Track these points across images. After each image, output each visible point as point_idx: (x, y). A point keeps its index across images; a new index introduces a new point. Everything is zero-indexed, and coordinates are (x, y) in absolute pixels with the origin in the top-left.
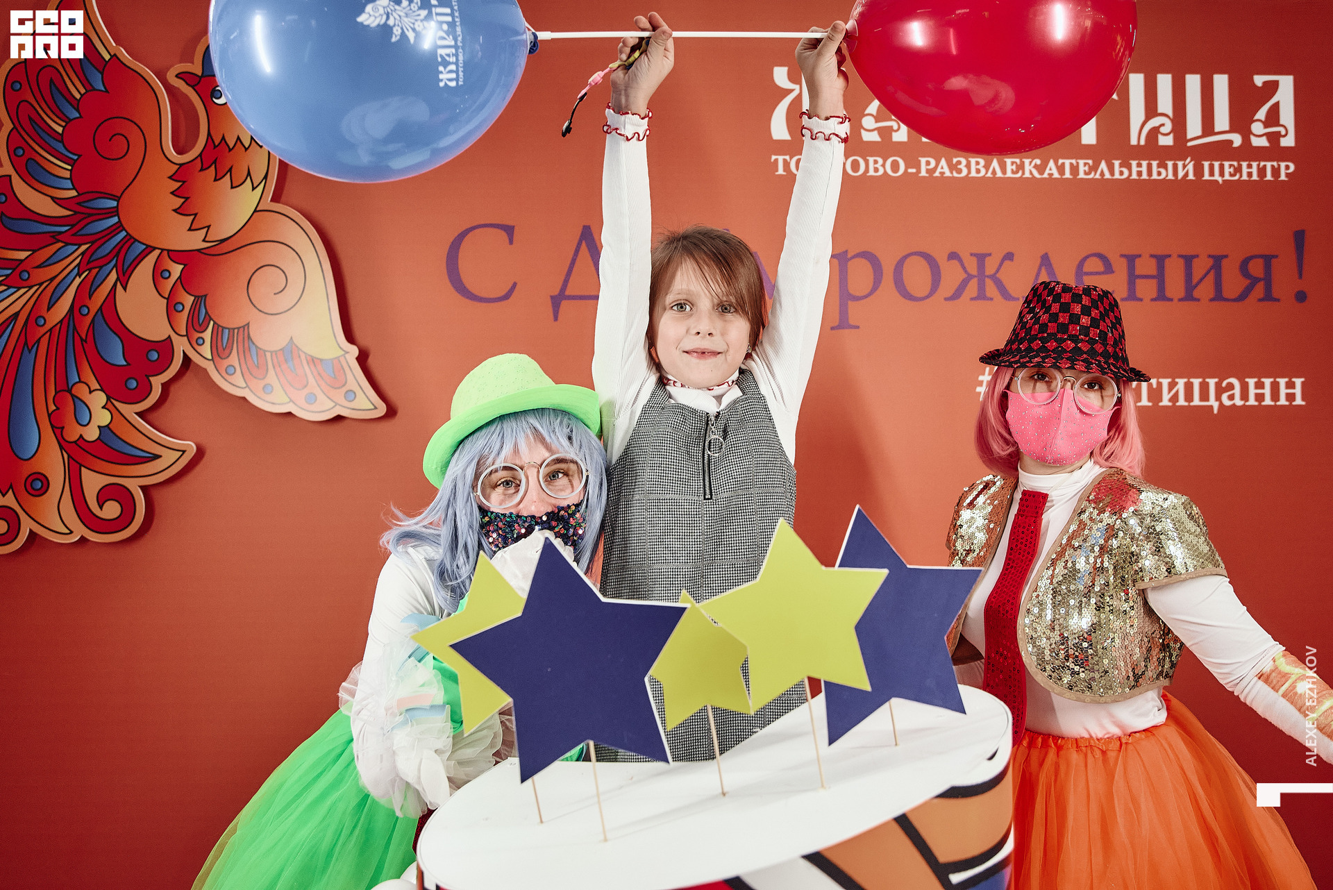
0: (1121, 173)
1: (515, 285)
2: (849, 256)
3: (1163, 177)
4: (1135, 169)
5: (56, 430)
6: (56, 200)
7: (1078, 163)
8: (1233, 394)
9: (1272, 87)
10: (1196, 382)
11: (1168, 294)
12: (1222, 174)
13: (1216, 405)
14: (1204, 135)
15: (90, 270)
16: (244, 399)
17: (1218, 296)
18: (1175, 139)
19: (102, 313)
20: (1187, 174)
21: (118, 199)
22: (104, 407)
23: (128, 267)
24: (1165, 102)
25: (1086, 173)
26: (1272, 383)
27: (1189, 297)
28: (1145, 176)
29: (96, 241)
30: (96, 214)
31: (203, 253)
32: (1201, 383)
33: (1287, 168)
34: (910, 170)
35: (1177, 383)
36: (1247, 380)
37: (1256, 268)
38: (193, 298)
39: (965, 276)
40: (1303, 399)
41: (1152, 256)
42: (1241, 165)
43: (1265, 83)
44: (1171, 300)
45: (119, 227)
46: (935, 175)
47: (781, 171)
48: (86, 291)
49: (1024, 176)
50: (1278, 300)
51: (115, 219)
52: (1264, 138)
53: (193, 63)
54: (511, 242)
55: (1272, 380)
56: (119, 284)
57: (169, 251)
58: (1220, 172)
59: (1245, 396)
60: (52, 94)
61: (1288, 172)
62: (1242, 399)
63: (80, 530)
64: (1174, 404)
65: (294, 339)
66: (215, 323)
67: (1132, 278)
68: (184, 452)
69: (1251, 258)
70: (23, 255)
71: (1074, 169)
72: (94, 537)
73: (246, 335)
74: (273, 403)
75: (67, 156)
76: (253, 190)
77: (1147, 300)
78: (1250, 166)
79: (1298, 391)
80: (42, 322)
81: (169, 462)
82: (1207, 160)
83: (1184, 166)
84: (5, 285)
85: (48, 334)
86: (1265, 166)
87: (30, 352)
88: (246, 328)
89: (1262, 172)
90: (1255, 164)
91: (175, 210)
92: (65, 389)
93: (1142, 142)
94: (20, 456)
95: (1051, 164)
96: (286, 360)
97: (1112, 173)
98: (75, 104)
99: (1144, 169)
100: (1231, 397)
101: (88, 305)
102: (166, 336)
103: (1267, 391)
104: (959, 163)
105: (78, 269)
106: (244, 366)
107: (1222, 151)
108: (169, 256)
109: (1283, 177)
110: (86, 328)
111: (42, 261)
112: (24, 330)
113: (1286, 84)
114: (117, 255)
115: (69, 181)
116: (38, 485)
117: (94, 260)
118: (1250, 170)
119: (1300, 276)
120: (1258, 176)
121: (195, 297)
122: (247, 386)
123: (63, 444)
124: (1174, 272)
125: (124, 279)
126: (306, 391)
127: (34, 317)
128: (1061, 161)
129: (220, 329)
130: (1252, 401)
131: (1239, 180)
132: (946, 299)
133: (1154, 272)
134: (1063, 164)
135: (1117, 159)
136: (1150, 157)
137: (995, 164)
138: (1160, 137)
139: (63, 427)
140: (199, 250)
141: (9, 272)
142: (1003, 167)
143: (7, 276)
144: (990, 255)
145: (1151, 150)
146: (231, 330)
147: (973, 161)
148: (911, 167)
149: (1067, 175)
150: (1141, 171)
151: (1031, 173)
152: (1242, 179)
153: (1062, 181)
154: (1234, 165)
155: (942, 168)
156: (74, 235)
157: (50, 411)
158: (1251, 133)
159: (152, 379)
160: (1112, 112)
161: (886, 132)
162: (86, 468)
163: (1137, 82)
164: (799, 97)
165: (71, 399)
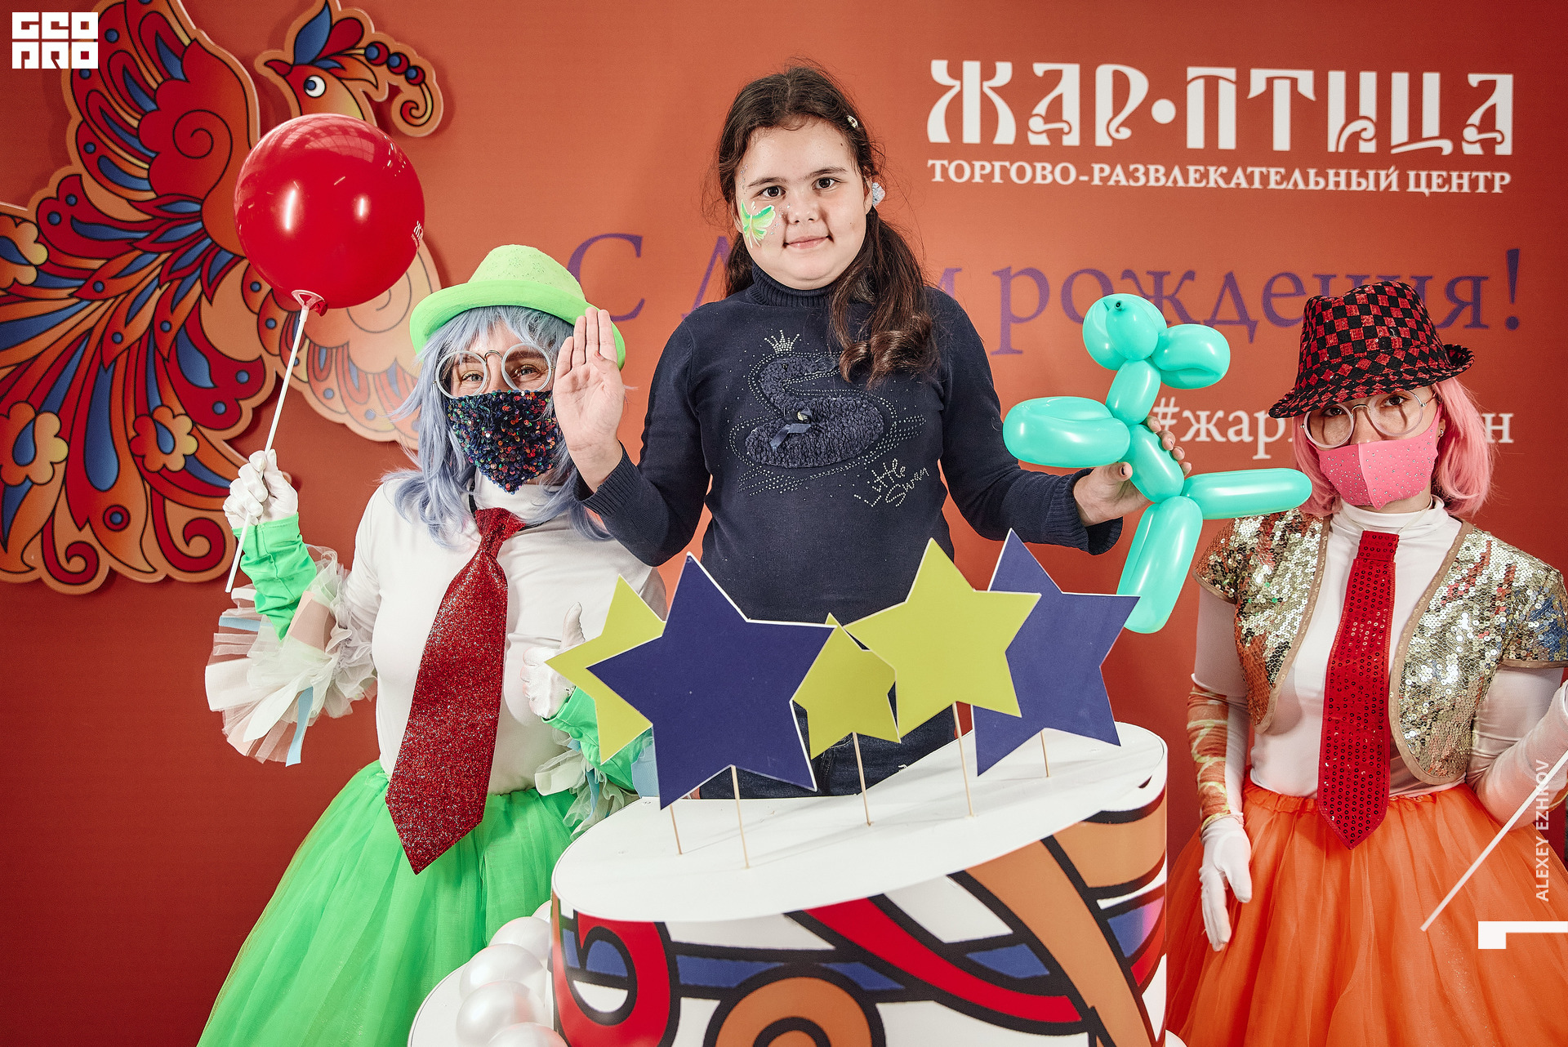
0: (1317, 183)
1: (642, 302)
2: (1013, 272)
3: (1363, 188)
4: (1332, 179)
6: (132, 203)
7: (1268, 172)
9: (1488, 88)
12: (1429, 185)
14: (1411, 141)
15: (171, 282)
16: (344, 425)
18: (1378, 146)
19: (186, 330)
20: (1389, 185)
21: (201, 202)
22: (189, 434)
23: (214, 278)
24: (1368, 104)
25: (1277, 183)
28: (1343, 187)
29: (178, 249)
30: (178, 219)
33: (1502, 180)
34: (1084, 178)
37: (1464, 291)
38: (285, 314)
40: (1511, 436)
41: (1347, 276)
42: (1451, 175)
43: (1481, 83)
45: (203, 234)
46: (1110, 184)
47: (938, 178)
48: (167, 305)
49: (1208, 186)
50: (1486, 327)
51: (199, 225)
53: (283, 49)
54: (639, 255)
56: (204, 298)
58: (1427, 183)
60: (126, 85)
61: (1503, 183)
63: (165, 569)
65: (399, 360)
66: (311, 342)
69: (1459, 279)
70: (96, 264)
71: (1265, 179)
72: (179, 576)
73: (346, 355)
74: (376, 431)
75: (144, 154)
78: (1460, 177)
79: (1505, 428)
80: (118, 338)
82: (1412, 169)
83: (1388, 176)
84: (77, 297)
85: (127, 352)
86: (1477, 177)
87: (106, 371)
88: (345, 347)
89: (1474, 183)
90: (1466, 175)
92: (145, 413)
93: (1341, 149)
94: (96, 486)
95: (1239, 172)
96: (390, 384)
97: (1306, 183)
98: (152, 95)
99: (1342, 179)
101: (171, 320)
102: (256, 356)
104: (1136, 170)
105: (159, 283)
106: (343, 389)
107: (1430, 159)
110: (168, 347)
111: (117, 272)
112: (99, 348)
113: (1505, 84)
114: (202, 265)
115: (146, 182)
116: (117, 518)
117: (175, 271)
118: (1460, 181)
119: (1513, 301)
120: (1470, 187)
121: (289, 312)
122: (348, 412)
123: (145, 474)
125: (209, 292)
127: (110, 334)
128: (1249, 170)
129: (317, 348)
131: (1447, 192)
134: (1252, 172)
135: (1313, 168)
136: (1350, 167)
137: (1176, 172)
138: (1361, 143)
139: (144, 457)
141: (81, 283)
142: (1185, 175)
143: (80, 287)
144: (1168, 273)
145: (1351, 157)
146: (329, 350)
147: (1152, 168)
148: (1083, 175)
149: (1257, 185)
150: (1339, 182)
151: (1216, 182)
152: (1451, 191)
153: (1250, 192)
154: (1442, 176)
155: (1118, 176)
156: (154, 241)
157: (130, 438)
158: (1463, 139)
159: (242, 403)
160: (1308, 115)
161: (1055, 136)
162: (170, 499)
163: (1337, 80)
164: (960, 95)
165: (152, 426)
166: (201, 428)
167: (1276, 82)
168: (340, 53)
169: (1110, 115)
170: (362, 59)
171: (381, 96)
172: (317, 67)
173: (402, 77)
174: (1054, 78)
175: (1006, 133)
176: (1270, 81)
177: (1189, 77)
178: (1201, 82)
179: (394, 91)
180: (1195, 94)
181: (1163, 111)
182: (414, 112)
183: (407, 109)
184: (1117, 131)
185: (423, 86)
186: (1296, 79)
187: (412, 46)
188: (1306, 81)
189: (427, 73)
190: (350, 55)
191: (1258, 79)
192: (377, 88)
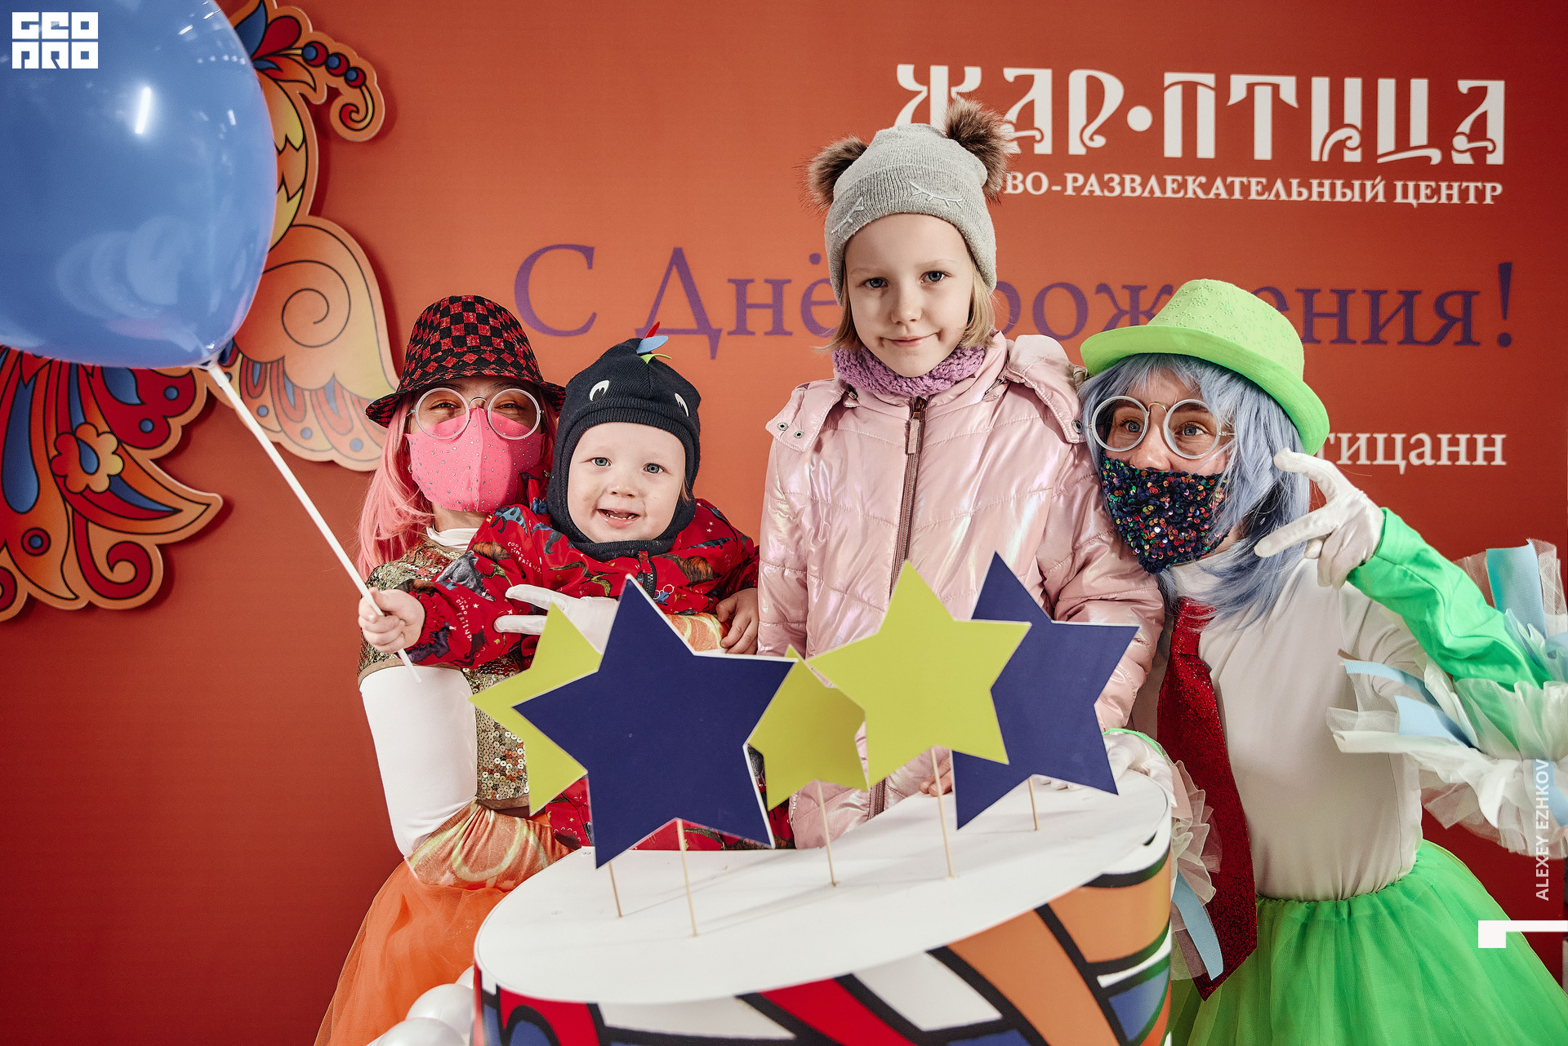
0: (1300, 194)
1: (594, 315)
3: (1348, 198)
4: (1315, 189)
5: (58, 479)
7: (1249, 182)
8: (1423, 452)
9: (1479, 94)
10: (1381, 438)
11: (1351, 335)
12: (1417, 196)
13: (1402, 465)
14: (1396, 151)
16: (279, 445)
17: (1409, 339)
18: (1364, 155)
20: (1376, 196)
22: (114, 453)
24: (1353, 111)
25: (1258, 194)
26: (1468, 440)
27: (1375, 338)
28: (1327, 198)
32: (1386, 439)
33: (1493, 190)
34: (1055, 188)
35: (1358, 439)
36: (1439, 436)
37: (1454, 306)
39: (1115, 311)
40: (1504, 459)
41: (1333, 291)
42: (1440, 185)
43: (1471, 89)
44: (1354, 342)
46: (1083, 194)
49: (1186, 196)
50: (1478, 344)
52: (1468, 155)
54: (590, 266)
55: (1468, 436)
58: (1415, 194)
59: (1436, 454)
61: (1494, 194)
62: (1433, 457)
63: (87, 595)
64: (1355, 463)
65: (336, 375)
66: (244, 356)
67: (1310, 316)
68: (208, 505)
69: (1449, 294)
71: (1245, 189)
72: (104, 603)
73: (281, 370)
74: (312, 450)
76: (288, 201)
77: (1326, 342)
78: (1450, 187)
79: (1498, 449)
81: (190, 518)
82: (1400, 180)
83: (1374, 187)
85: (48, 366)
86: (1468, 187)
87: (26, 386)
88: (281, 362)
89: (1464, 194)
90: (1456, 185)
92: (68, 432)
93: (1325, 158)
94: (15, 507)
95: (1219, 182)
96: (327, 401)
97: (1289, 194)
99: (1326, 189)
100: (1421, 456)
103: (1462, 449)
104: (1112, 180)
106: (278, 407)
107: (1418, 169)
109: (1488, 200)
112: (19, 362)
113: (1496, 90)
116: (37, 543)
118: (1450, 192)
119: (1505, 318)
120: (1460, 199)
122: (282, 430)
123: (66, 495)
124: (1359, 309)
126: (350, 437)
128: (1229, 179)
129: (251, 363)
130: (1444, 461)
131: (1437, 203)
133: (1334, 309)
134: (1232, 182)
135: (1295, 178)
136: (1333, 176)
137: (1153, 181)
138: (1346, 152)
139: (66, 477)
142: (1162, 185)
144: (1145, 287)
145: (1335, 167)
146: (263, 364)
147: (1128, 178)
148: (1056, 185)
149: (1237, 195)
150: (1323, 192)
151: (1195, 193)
152: (1440, 202)
153: (1230, 203)
154: (1431, 186)
155: (1092, 185)
157: (51, 457)
158: (1452, 148)
159: (170, 421)
160: (1291, 121)
161: (1027, 144)
162: (92, 522)
163: (1320, 86)
164: (927, 101)
165: (76, 443)
166: (128, 448)
167: (1257, 89)
168: (276, 54)
169: (1084, 122)
170: (300, 59)
171: (320, 98)
173: (342, 79)
174: (1026, 83)
176: (1251, 88)
177: (1167, 83)
178: (1179, 88)
179: (333, 93)
180: (1173, 100)
181: (1139, 119)
182: (354, 116)
183: (347, 112)
184: (1091, 139)
185: (364, 88)
186: (1278, 86)
187: (352, 47)
188: (1288, 87)
189: (368, 76)
190: (287, 56)
191: (1238, 86)
192: (315, 89)
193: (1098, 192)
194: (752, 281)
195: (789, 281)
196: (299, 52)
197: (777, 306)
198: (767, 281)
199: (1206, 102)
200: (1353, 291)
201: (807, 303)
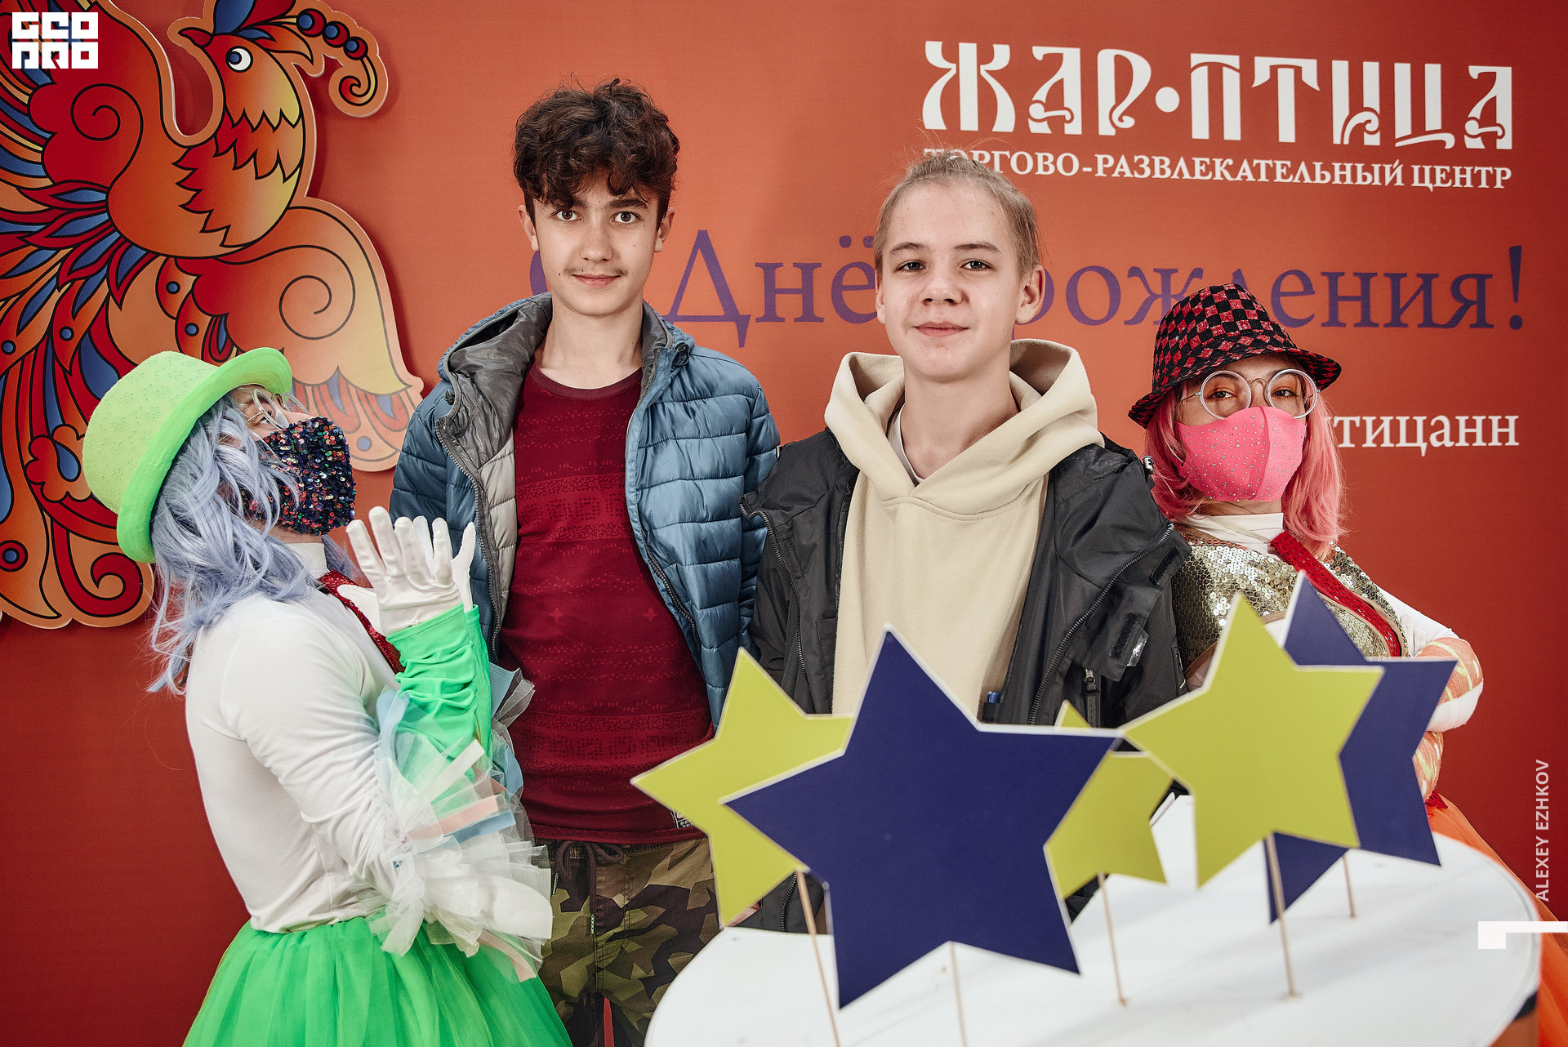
0: (1323, 177)
3: (1368, 182)
4: (1337, 173)
5: (33, 486)
6: (23, 191)
7: (1274, 164)
8: (1443, 434)
9: (1489, 80)
10: (1403, 420)
11: (1374, 318)
12: (1433, 180)
13: (1423, 446)
14: (1414, 134)
15: (73, 281)
17: (1428, 322)
18: (1382, 139)
19: (90, 337)
20: (1394, 180)
21: (107, 191)
23: (123, 280)
24: (1372, 96)
25: (1283, 177)
26: (1483, 421)
27: (1396, 322)
28: (1348, 181)
29: (82, 243)
30: (78, 210)
31: (220, 260)
32: (1407, 421)
33: (1503, 174)
34: (1085, 169)
35: (1382, 421)
36: (1457, 418)
37: (1469, 289)
38: (209, 318)
39: (1147, 295)
40: (1516, 440)
41: (1355, 274)
42: (1454, 169)
43: (1480, 74)
44: (1376, 325)
45: (109, 227)
46: (1113, 176)
48: (68, 309)
49: (1214, 179)
50: (1492, 326)
51: (105, 217)
53: (200, 16)
55: (1484, 417)
56: (111, 300)
57: (176, 258)
58: (1431, 178)
59: (1455, 436)
61: (1504, 178)
62: (1451, 440)
63: (71, 613)
64: (1379, 445)
65: (341, 369)
66: (238, 349)
67: (1334, 299)
69: (1464, 277)
71: (1271, 172)
72: (88, 621)
75: (35, 133)
76: (284, 182)
77: (1350, 326)
78: (1463, 172)
79: (1511, 430)
80: (10, 347)
82: (1416, 164)
83: (1392, 170)
85: (20, 363)
86: (1480, 171)
89: (1476, 178)
90: (1468, 169)
91: (183, 206)
92: (44, 434)
93: (1346, 142)
95: (1245, 164)
96: (331, 396)
97: (1313, 177)
99: (1348, 173)
100: (1440, 438)
101: (72, 326)
103: (1479, 430)
104: (1141, 161)
105: (57, 280)
107: (1433, 153)
108: (177, 265)
109: (1499, 185)
110: (70, 356)
111: (7, 270)
113: (1504, 76)
114: (109, 262)
115: (40, 167)
116: (12, 556)
117: (78, 269)
118: (1463, 176)
119: (1516, 299)
120: (1473, 183)
121: (212, 316)
123: (44, 504)
124: (1380, 292)
125: (118, 293)
126: (357, 435)
128: (1256, 162)
130: (1462, 443)
131: (1451, 186)
132: (1126, 323)
133: (1358, 293)
134: (1258, 165)
135: (1319, 160)
136: (1354, 160)
137: (1182, 163)
138: (1365, 134)
139: (42, 484)
140: (216, 257)
142: (1191, 167)
144: (1176, 271)
145: (1356, 151)
147: (1157, 159)
148: (1088, 167)
149: (1263, 178)
150: (1345, 175)
151: (1222, 173)
152: (1455, 186)
153: (1257, 185)
154: (1446, 170)
155: (1122, 167)
156: (50, 236)
157: (26, 463)
158: (1465, 133)
160: (1314, 104)
161: (1057, 124)
162: (73, 532)
163: (1340, 70)
164: (956, 78)
165: (52, 449)
167: (1280, 70)
168: (267, 22)
169: (1113, 103)
170: (295, 28)
171: (317, 71)
172: (240, 36)
173: (341, 50)
174: (1055, 62)
175: (1005, 121)
176: (1274, 70)
177: (1192, 66)
178: (1205, 69)
179: (331, 66)
180: (1199, 81)
181: (1167, 100)
182: (355, 89)
183: (347, 86)
184: (1121, 119)
185: (365, 59)
186: (1301, 68)
188: (1310, 70)
189: (369, 46)
190: (280, 25)
191: (1262, 67)
192: (312, 61)
193: (1128, 174)
194: (781, 265)
195: (819, 265)
196: (294, 20)
197: (807, 291)
198: (795, 265)
199: (1231, 83)
200: (1375, 274)
201: (838, 287)
